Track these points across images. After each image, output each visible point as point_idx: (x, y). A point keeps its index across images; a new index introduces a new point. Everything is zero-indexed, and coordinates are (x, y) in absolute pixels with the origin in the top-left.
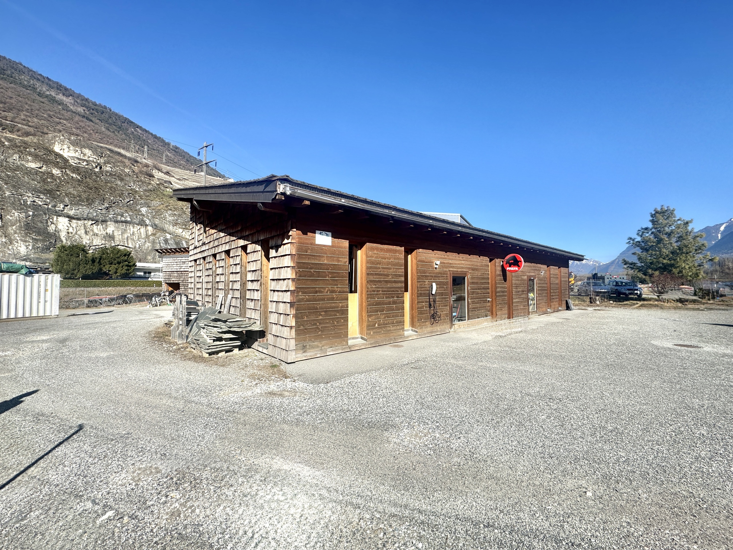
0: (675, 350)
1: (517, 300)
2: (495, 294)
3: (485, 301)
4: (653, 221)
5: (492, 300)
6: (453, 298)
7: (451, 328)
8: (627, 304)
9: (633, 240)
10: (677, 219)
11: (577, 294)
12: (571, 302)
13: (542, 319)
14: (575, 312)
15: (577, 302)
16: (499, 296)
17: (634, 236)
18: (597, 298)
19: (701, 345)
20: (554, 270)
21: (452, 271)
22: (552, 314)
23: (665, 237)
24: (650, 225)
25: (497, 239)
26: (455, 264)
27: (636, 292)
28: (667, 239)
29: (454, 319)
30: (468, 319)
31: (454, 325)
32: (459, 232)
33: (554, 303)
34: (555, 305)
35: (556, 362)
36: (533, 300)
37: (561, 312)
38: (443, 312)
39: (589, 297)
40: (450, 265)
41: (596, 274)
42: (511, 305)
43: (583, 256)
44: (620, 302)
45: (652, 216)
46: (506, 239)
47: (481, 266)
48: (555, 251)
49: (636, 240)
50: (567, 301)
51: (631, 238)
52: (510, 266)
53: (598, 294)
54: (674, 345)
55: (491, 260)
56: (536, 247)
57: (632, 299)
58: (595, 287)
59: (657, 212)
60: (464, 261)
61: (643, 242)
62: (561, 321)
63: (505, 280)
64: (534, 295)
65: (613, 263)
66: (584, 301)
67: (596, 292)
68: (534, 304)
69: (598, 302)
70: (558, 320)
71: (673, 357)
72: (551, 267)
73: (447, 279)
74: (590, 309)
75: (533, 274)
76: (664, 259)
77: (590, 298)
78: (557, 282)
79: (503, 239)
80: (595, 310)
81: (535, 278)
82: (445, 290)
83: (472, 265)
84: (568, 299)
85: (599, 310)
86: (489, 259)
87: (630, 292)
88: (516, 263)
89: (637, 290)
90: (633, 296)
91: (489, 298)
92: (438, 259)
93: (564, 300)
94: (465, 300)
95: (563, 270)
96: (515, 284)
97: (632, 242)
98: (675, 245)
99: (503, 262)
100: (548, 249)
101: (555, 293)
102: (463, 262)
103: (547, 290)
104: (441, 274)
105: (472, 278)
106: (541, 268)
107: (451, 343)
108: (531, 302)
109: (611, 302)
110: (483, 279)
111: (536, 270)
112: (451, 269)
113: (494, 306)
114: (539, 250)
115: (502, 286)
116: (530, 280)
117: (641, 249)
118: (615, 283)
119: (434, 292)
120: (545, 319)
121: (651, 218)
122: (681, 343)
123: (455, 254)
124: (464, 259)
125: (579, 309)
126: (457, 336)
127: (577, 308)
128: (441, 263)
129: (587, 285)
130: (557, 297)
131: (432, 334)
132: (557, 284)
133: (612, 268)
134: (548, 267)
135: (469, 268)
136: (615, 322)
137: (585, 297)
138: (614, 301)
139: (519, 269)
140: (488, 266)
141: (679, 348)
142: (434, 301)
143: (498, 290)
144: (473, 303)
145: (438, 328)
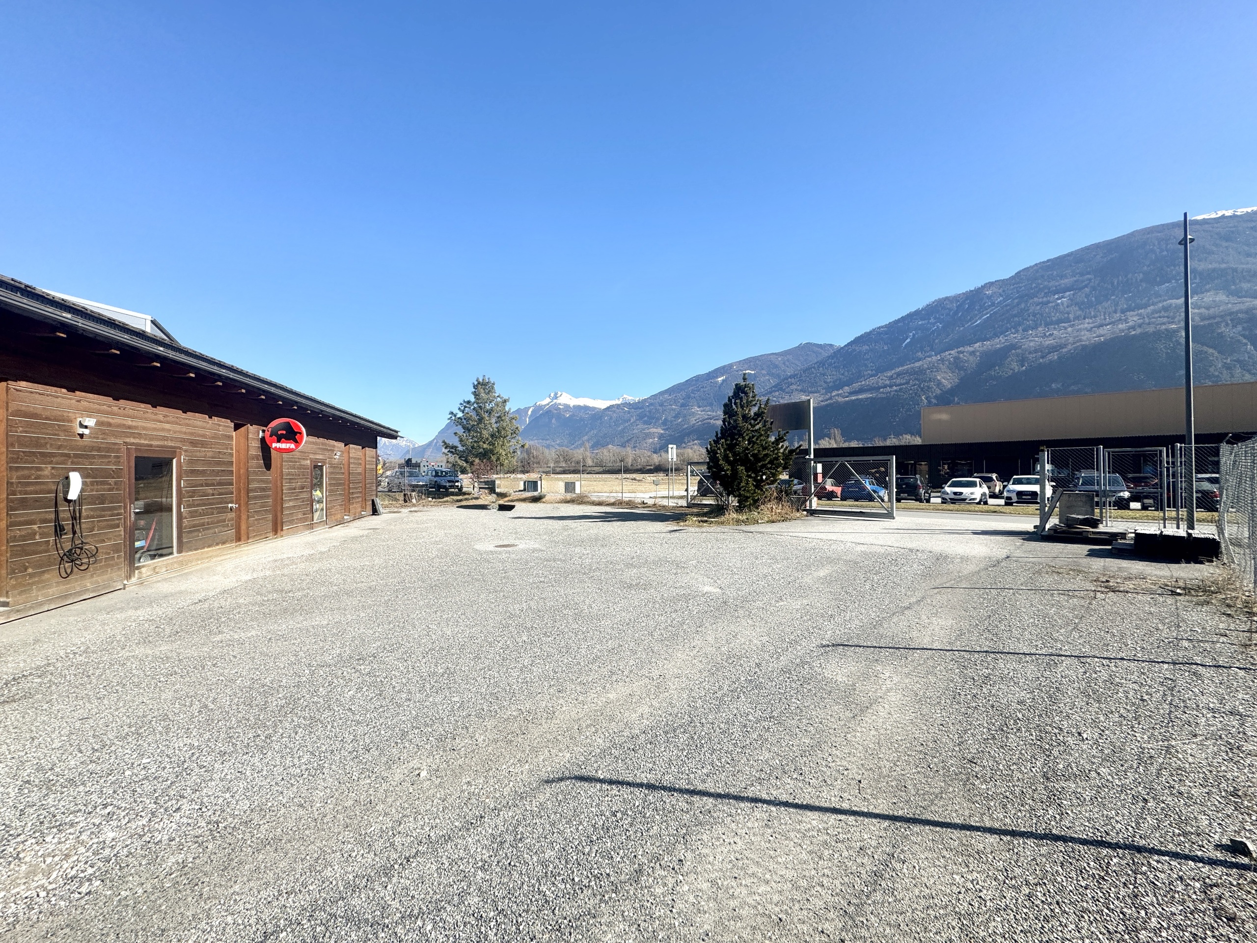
0: (496, 552)
1: (291, 504)
2: (246, 494)
3: (224, 510)
4: (475, 394)
5: (240, 505)
6: (137, 507)
7: (129, 577)
8: (447, 501)
9: (455, 416)
10: (497, 395)
11: (386, 490)
12: (378, 502)
13: (335, 534)
14: (385, 517)
15: (387, 502)
16: (255, 498)
17: (456, 411)
18: (413, 493)
19: (517, 542)
20: (355, 450)
21: (132, 444)
22: (351, 524)
23: (486, 415)
24: (473, 399)
25: (253, 387)
26: (144, 428)
27: (457, 484)
28: (487, 419)
29: (137, 556)
30: (180, 551)
31: (138, 568)
32: (158, 357)
33: (355, 505)
34: (355, 508)
35: (363, 600)
36: (320, 501)
37: (365, 519)
38: (103, 541)
39: (403, 494)
40: (129, 431)
41: (410, 460)
42: (279, 514)
43: (397, 432)
44: (440, 498)
45: (474, 387)
46: (273, 390)
47: (213, 438)
48: (358, 420)
49: (458, 416)
50: (373, 501)
51: (452, 413)
52: (279, 441)
53: (414, 488)
54: (496, 546)
55: (237, 427)
56: (328, 410)
57: (453, 494)
58: (410, 478)
59: (479, 383)
60: (168, 422)
61: (465, 419)
62: (366, 532)
63: (268, 466)
64: (322, 494)
65: (430, 443)
66: (396, 500)
67: (411, 486)
68: (322, 509)
69: (414, 501)
70: (361, 533)
71: (494, 561)
72: (351, 446)
73: (117, 463)
74: (405, 511)
75: (320, 457)
76: (484, 443)
77: (405, 495)
78: (360, 470)
79: (266, 387)
80: (411, 511)
81: (325, 463)
82: (110, 490)
83: (192, 434)
84: (375, 498)
85: (416, 511)
86: (232, 425)
87: (450, 484)
88: (291, 435)
89: (458, 481)
90: (453, 490)
91: (232, 502)
92: (90, 413)
93: (369, 500)
94: (170, 509)
95: (369, 451)
96: (288, 474)
97: (453, 418)
98: (495, 426)
99: (264, 431)
100: (347, 416)
101: (356, 488)
102: (167, 426)
103: (344, 484)
104: (99, 449)
105: (191, 462)
106: (334, 446)
107: (131, 613)
108: (316, 506)
109: (430, 499)
110: (219, 463)
111: (327, 450)
112: (132, 440)
113: (244, 517)
114: (334, 416)
115: (261, 479)
116: (316, 467)
117: (464, 428)
118: (434, 474)
119: (73, 495)
120: (340, 533)
121: (474, 390)
122: (501, 543)
123: (143, 405)
124: (170, 419)
125: (390, 512)
126: (150, 591)
127: (388, 510)
128: (97, 424)
129: (400, 476)
130: (359, 495)
131: (64, 600)
132: (359, 474)
133: (428, 453)
134: (345, 445)
135: (183, 441)
136: (435, 527)
137: (397, 494)
138: (433, 498)
139: (297, 447)
140: (231, 438)
141: (499, 549)
142: (74, 518)
143: (252, 486)
144: (193, 514)
145: (87, 582)
